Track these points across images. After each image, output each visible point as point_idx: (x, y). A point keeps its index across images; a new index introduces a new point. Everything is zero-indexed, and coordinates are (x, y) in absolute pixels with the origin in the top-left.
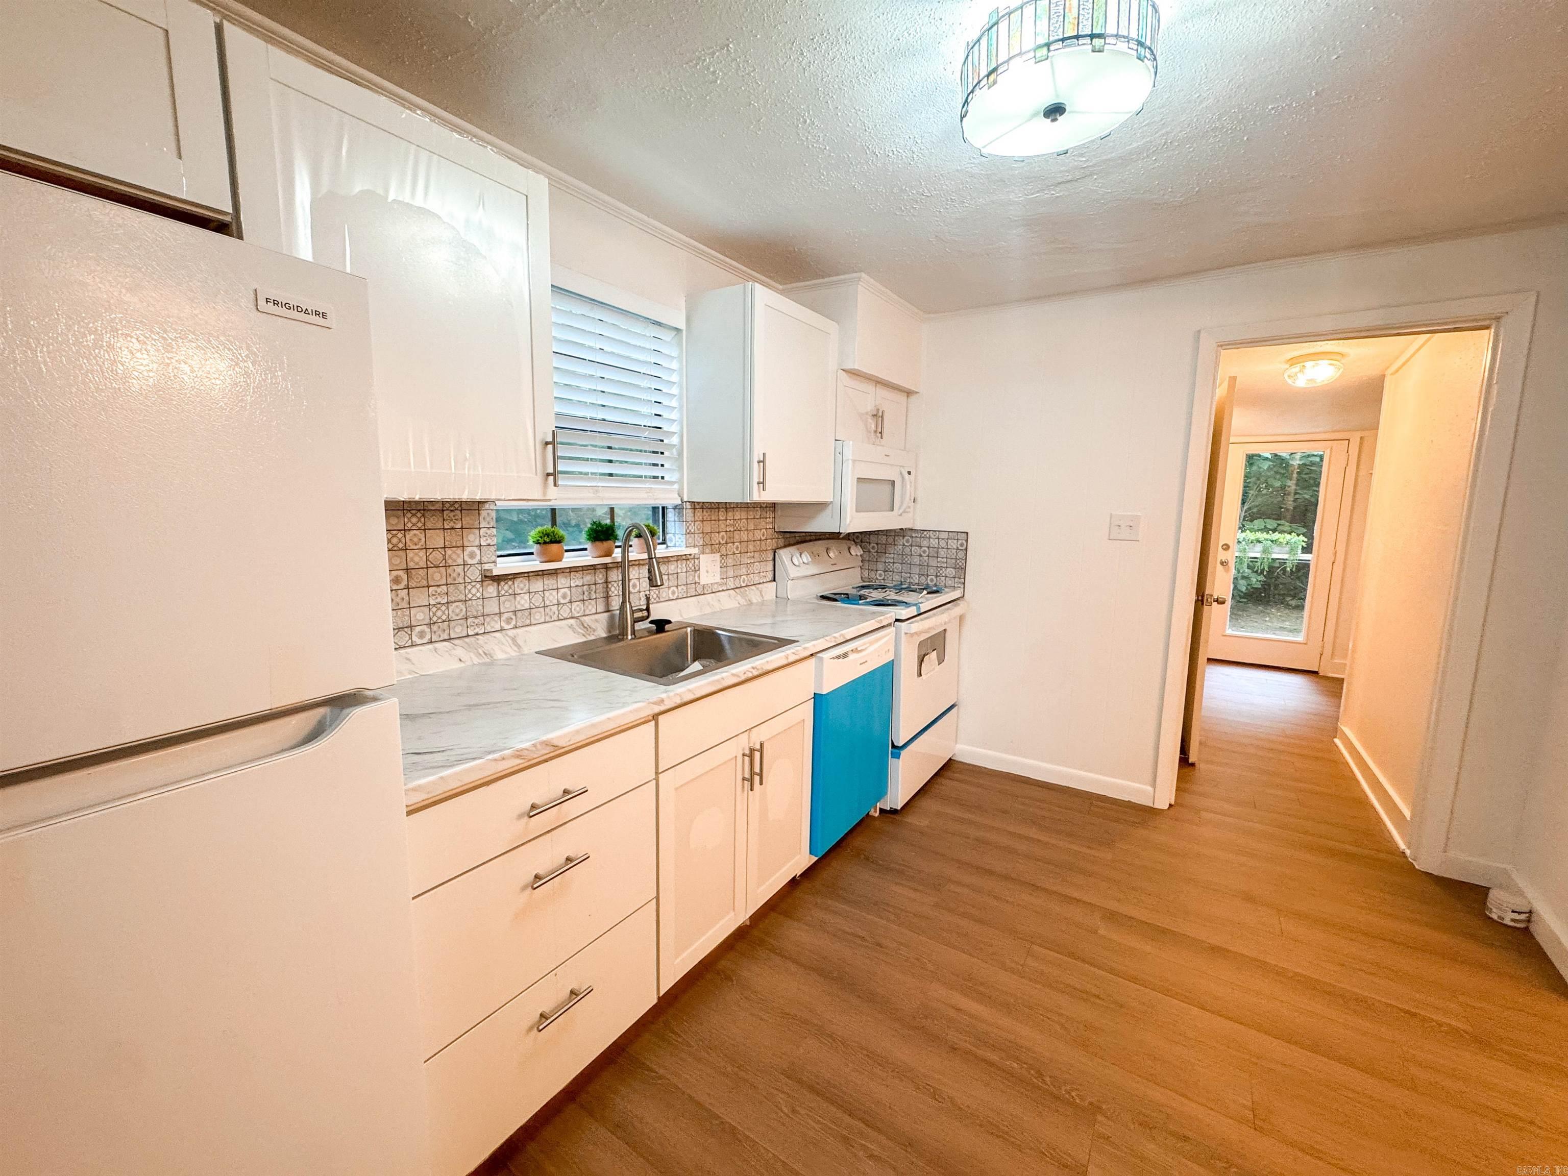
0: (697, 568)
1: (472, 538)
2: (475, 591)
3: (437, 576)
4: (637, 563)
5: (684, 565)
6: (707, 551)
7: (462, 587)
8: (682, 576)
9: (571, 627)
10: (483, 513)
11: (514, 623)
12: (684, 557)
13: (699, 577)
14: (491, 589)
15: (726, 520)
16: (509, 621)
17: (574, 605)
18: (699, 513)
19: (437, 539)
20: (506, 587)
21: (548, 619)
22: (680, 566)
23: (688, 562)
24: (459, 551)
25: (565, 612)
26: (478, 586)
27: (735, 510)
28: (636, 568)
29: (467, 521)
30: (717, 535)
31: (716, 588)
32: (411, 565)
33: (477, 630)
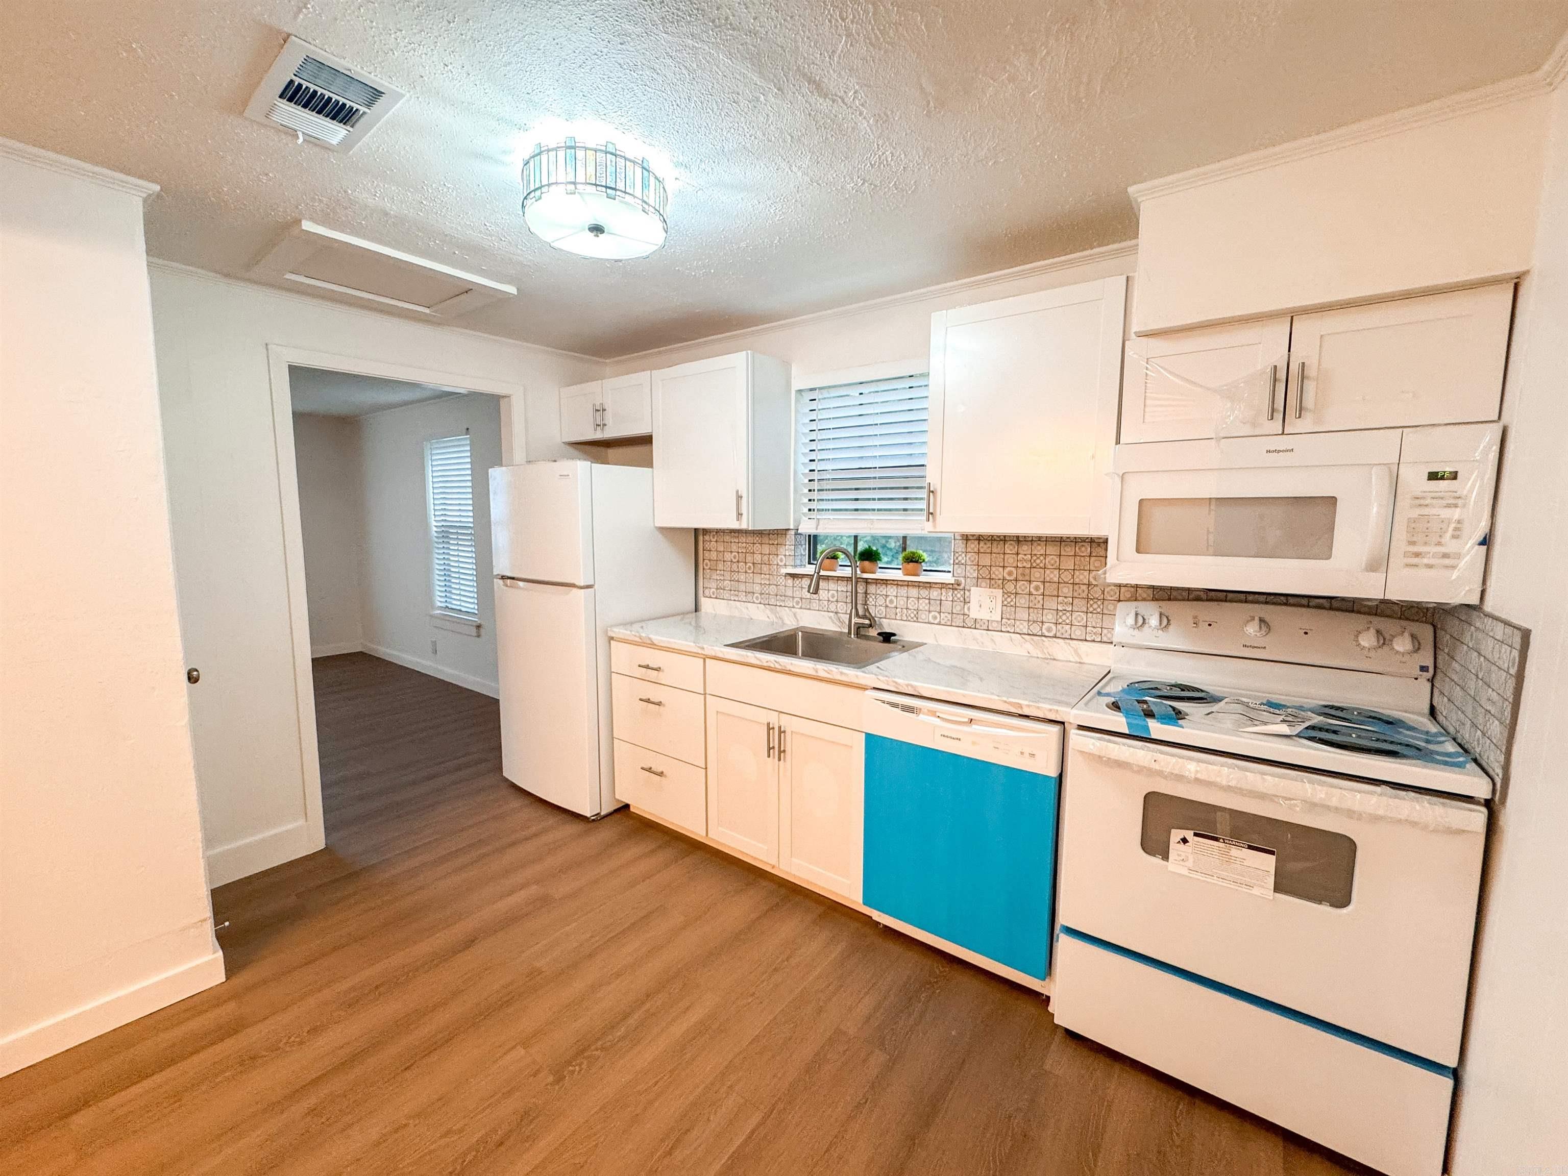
0: (967, 600)
1: (782, 550)
2: (782, 580)
3: (765, 569)
4: (896, 583)
5: (950, 594)
6: (984, 584)
7: (775, 577)
8: (947, 606)
9: (830, 618)
10: (788, 536)
11: (800, 605)
12: (951, 586)
13: (969, 609)
14: (790, 581)
15: (1018, 554)
16: (798, 603)
17: (839, 604)
18: (973, 545)
19: (766, 549)
20: (798, 582)
21: (821, 608)
22: (944, 594)
23: (956, 592)
24: (775, 557)
25: (833, 607)
26: (783, 578)
27: (1035, 544)
28: (895, 587)
29: (780, 540)
30: (1001, 569)
31: (994, 626)
32: (755, 561)
33: (781, 604)
